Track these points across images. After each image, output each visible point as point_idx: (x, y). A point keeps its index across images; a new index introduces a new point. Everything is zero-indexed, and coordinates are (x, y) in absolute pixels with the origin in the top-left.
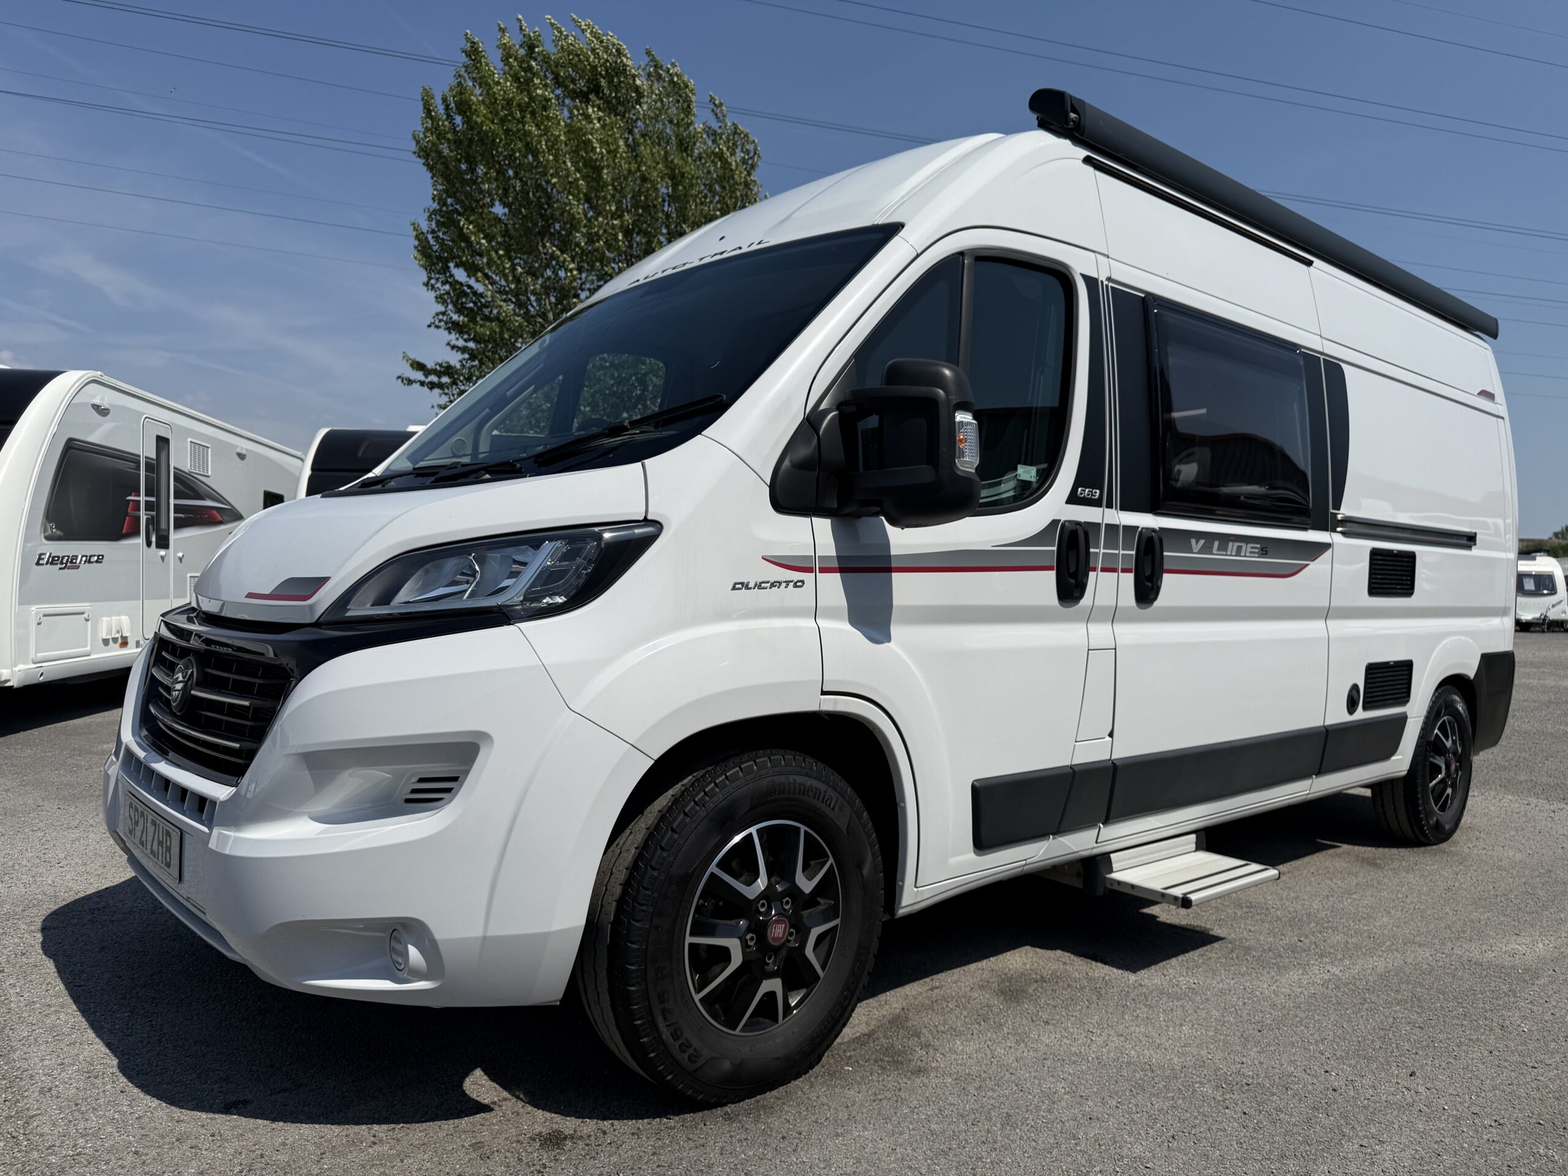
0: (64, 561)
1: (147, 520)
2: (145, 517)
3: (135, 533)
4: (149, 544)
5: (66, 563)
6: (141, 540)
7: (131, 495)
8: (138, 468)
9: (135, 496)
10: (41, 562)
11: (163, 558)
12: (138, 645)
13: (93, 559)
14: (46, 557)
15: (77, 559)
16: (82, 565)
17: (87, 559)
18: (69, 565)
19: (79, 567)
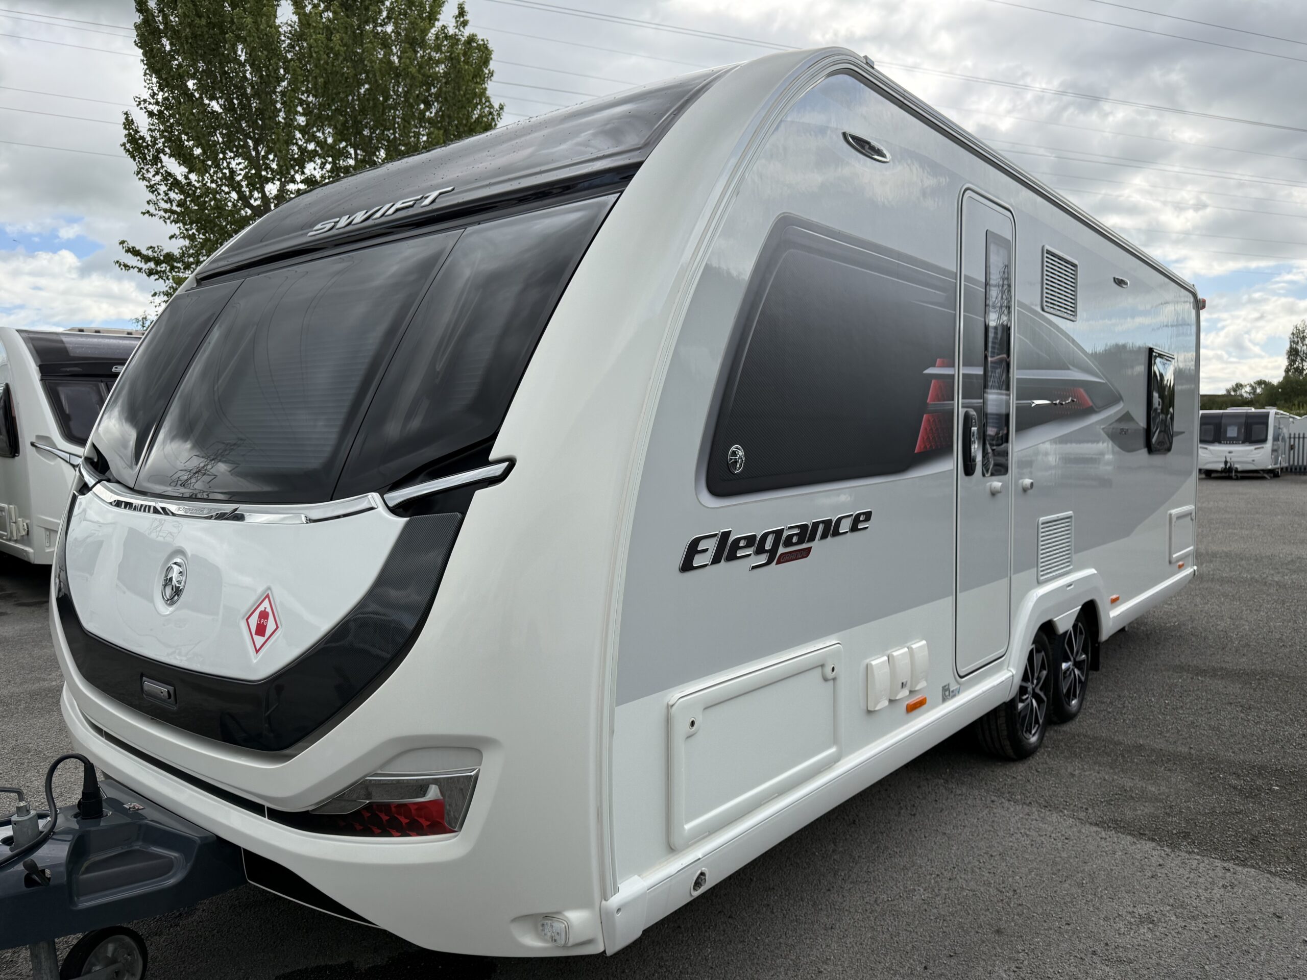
0: (768, 546)
1: (967, 417)
2: (962, 412)
3: (940, 450)
4: (969, 469)
5: (773, 552)
6: (951, 465)
7: (934, 366)
8: (952, 303)
9: (943, 365)
10: (698, 561)
11: (994, 494)
12: (947, 694)
13: (845, 526)
14: (711, 545)
15: (806, 533)
16: (817, 545)
17: (831, 529)
18: (782, 550)
19: (809, 550)
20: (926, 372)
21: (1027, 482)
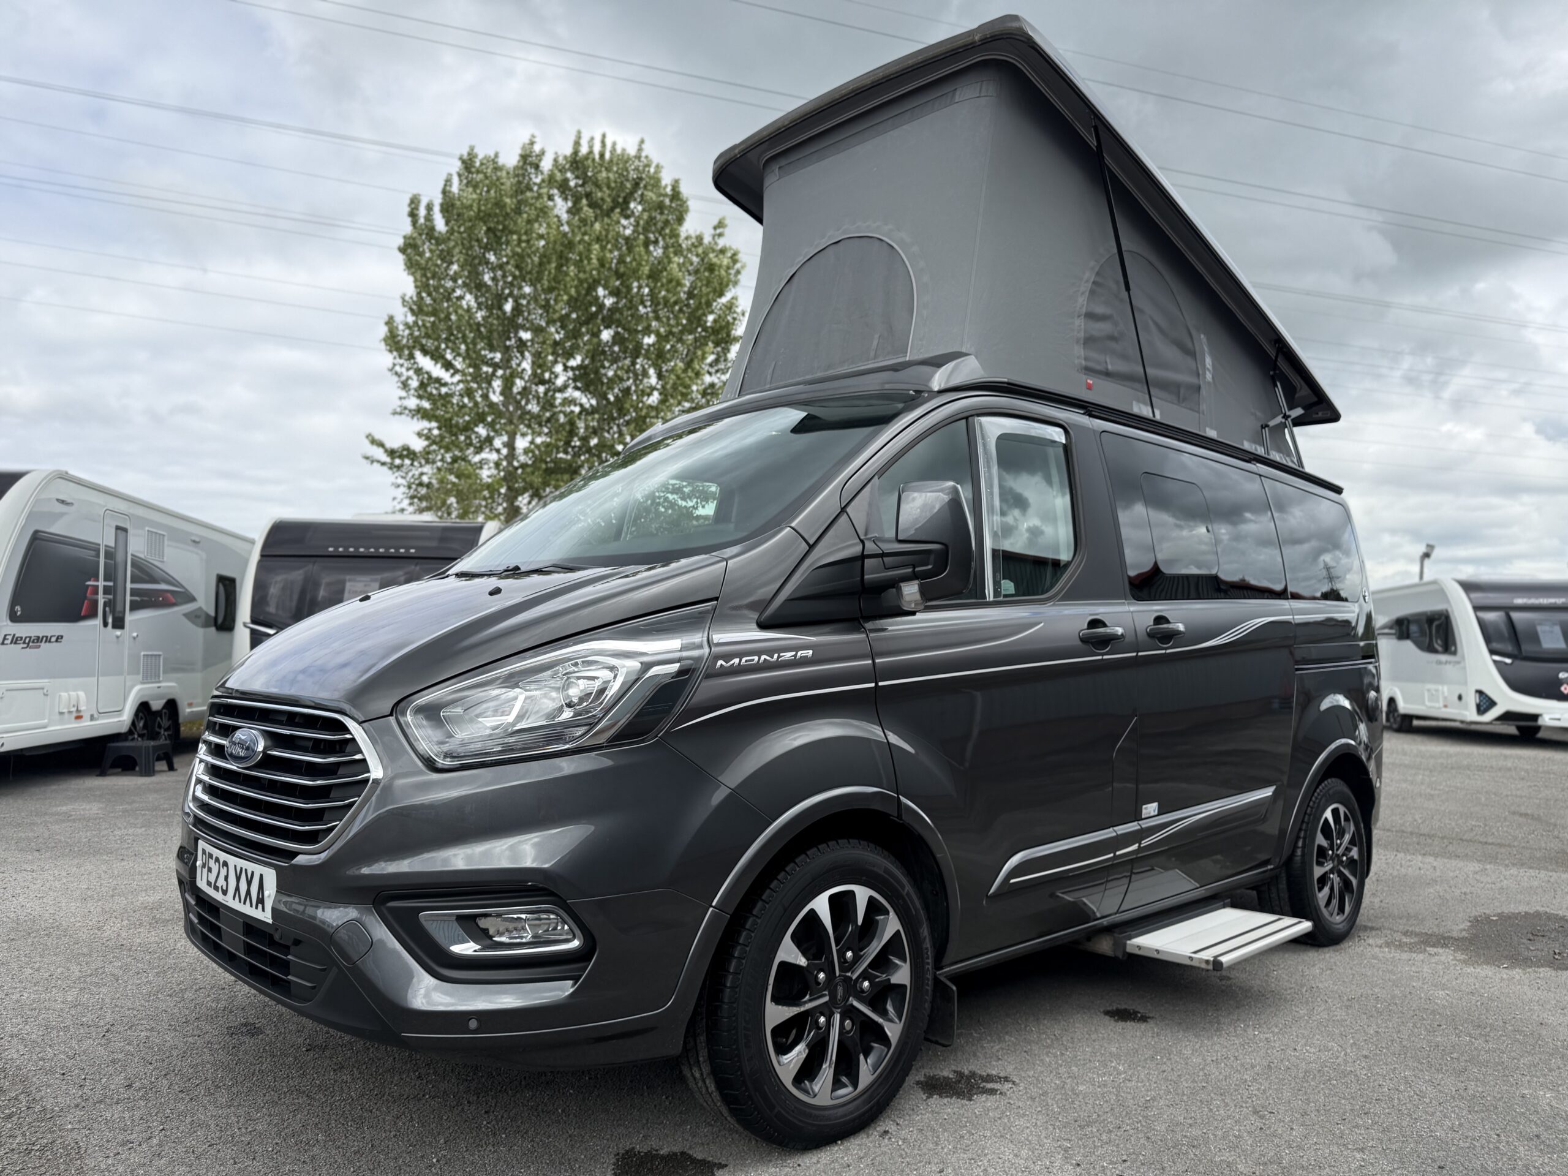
0: (27, 642)
1: (105, 603)
2: (103, 601)
3: (93, 614)
4: (105, 624)
5: (28, 644)
6: (98, 622)
7: (90, 580)
8: (98, 556)
9: (95, 581)
10: (6, 642)
11: (118, 637)
12: (92, 718)
13: (53, 639)
14: (10, 638)
15: (38, 639)
16: (43, 644)
17: (48, 640)
18: (31, 644)
19: (40, 646)
20: (88, 583)
21: (135, 634)
